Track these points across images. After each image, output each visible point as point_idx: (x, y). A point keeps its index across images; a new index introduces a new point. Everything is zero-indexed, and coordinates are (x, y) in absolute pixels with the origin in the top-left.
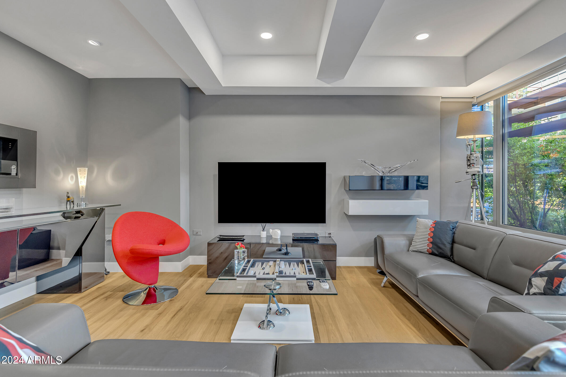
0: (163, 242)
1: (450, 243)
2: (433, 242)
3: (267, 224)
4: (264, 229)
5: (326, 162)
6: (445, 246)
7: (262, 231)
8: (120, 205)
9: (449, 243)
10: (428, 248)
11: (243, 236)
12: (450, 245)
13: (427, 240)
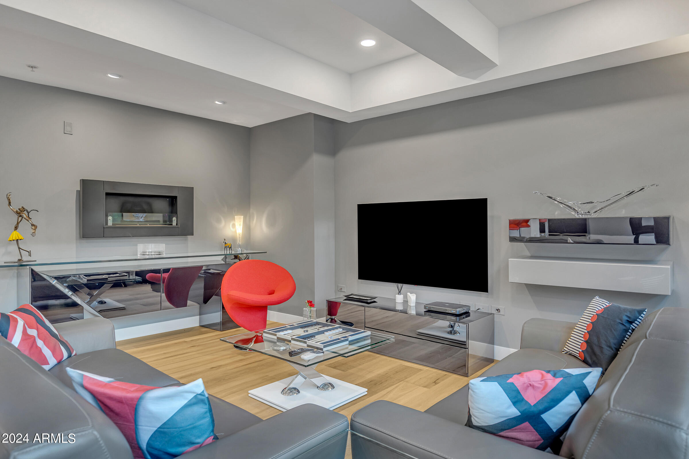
0: (272, 293)
1: (613, 346)
2: (589, 341)
3: (404, 285)
4: (400, 292)
5: (487, 199)
6: (602, 352)
7: (397, 294)
8: (266, 252)
9: (610, 347)
10: (581, 350)
11: (375, 298)
12: (611, 350)
13: (582, 336)
